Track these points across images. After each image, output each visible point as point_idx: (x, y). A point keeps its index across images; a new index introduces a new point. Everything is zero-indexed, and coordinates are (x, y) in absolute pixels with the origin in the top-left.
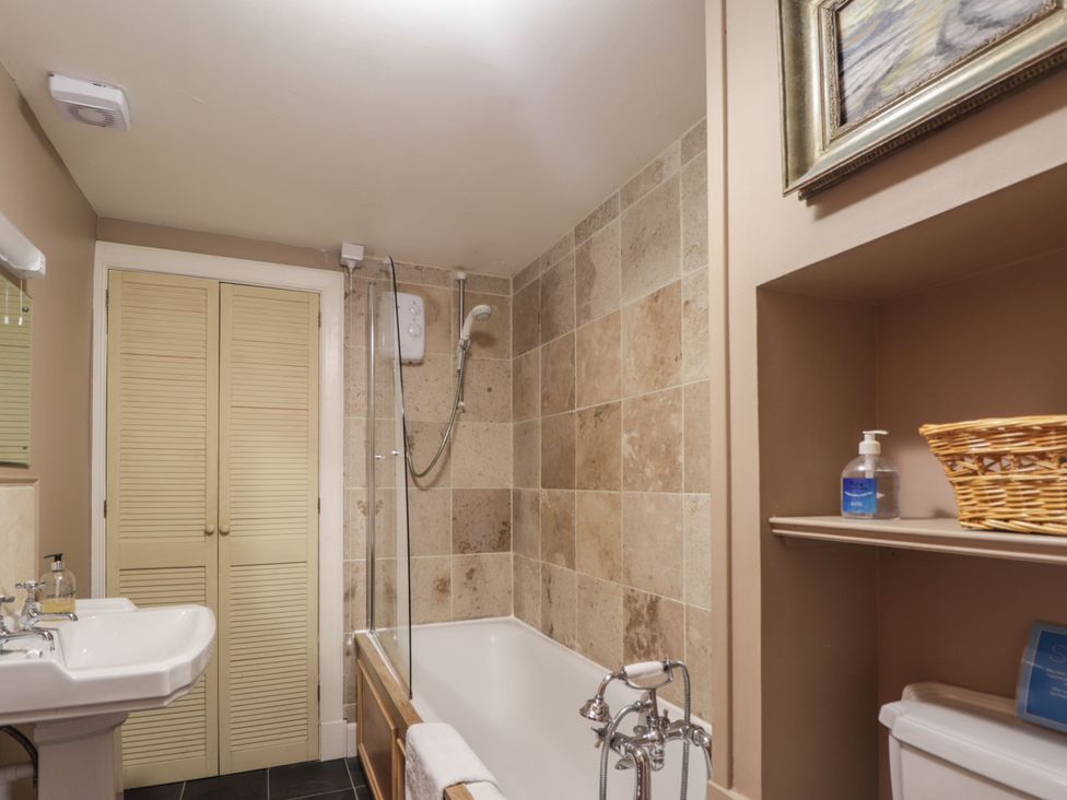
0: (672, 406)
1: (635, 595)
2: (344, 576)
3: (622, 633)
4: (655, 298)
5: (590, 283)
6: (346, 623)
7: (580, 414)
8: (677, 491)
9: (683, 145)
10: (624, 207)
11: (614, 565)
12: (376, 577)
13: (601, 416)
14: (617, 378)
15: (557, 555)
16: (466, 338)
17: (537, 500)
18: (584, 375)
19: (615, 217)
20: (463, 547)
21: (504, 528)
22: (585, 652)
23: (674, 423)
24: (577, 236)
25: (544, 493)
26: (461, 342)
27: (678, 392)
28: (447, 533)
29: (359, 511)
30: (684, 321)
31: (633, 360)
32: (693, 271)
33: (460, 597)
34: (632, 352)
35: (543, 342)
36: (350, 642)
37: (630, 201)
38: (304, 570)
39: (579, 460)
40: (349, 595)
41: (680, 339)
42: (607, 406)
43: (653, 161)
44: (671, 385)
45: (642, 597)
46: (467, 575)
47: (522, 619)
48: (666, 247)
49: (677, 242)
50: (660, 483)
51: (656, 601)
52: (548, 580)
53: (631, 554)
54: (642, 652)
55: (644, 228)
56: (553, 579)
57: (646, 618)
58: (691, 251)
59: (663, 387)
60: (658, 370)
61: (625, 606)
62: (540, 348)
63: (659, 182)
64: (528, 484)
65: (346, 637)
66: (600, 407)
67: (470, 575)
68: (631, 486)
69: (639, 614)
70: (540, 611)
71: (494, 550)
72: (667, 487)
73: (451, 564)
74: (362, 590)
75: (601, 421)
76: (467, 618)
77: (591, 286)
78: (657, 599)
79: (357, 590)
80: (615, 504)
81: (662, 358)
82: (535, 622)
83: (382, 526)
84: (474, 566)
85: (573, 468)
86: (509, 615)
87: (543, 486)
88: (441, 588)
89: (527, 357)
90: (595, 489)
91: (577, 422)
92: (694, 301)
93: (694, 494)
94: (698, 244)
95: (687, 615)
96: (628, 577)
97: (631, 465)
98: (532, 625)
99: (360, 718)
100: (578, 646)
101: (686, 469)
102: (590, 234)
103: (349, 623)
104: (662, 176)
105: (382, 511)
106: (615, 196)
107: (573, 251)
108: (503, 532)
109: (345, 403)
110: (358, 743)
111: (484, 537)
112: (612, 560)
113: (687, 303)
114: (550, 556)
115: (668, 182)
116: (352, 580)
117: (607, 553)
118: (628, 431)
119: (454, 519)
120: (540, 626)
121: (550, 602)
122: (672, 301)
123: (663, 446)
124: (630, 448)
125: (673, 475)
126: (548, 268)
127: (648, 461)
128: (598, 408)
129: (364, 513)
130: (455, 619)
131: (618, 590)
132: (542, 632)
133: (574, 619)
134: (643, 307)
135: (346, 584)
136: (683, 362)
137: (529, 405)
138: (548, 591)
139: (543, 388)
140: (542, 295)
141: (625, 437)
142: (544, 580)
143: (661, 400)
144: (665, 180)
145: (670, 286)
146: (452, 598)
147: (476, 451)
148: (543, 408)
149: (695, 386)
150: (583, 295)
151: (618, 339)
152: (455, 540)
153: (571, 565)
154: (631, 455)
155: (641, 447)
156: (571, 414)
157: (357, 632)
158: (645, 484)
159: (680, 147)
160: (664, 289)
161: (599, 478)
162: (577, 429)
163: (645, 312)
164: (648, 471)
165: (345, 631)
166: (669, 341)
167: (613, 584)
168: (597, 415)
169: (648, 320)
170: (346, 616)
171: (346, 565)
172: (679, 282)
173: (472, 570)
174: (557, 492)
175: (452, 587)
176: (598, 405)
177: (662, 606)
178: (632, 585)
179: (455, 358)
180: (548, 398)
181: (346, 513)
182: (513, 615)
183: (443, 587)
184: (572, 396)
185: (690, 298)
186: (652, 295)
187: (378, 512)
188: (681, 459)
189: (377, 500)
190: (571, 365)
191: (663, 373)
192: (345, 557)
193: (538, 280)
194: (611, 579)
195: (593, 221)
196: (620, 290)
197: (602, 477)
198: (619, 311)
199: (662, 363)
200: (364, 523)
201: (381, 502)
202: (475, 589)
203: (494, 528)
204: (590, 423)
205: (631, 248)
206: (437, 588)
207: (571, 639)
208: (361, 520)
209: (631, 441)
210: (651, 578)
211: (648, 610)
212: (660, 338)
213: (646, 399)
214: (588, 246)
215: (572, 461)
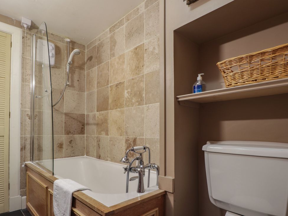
0: (141, 80)
1: (129, 139)
2: (21, 141)
3: (124, 151)
4: (136, 49)
5: (114, 46)
6: (21, 159)
7: (111, 86)
8: (142, 105)
9: (145, 4)
10: (126, 22)
11: (122, 131)
12: (34, 142)
13: (118, 86)
14: (123, 74)
15: (102, 132)
16: (71, 61)
17: (95, 116)
18: (112, 74)
19: (123, 25)
20: (68, 133)
21: (83, 127)
22: (112, 161)
23: (142, 85)
24: (110, 31)
25: (97, 114)
26: (69, 62)
27: (143, 76)
28: (62, 127)
29: (27, 118)
30: (145, 55)
31: (129, 68)
32: (148, 40)
33: (67, 149)
34: (128, 66)
35: (97, 65)
36: (23, 166)
37: (128, 20)
38: (3, 139)
39: (110, 101)
40: (23, 149)
41: (144, 60)
42: (120, 83)
43: (136, 8)
44: (141, 74)
45: (131, 139)
46: (70, 142)
47: (89, 156)
48: (139, 34)
49: (143, 32)
50: (137, 103)
51: (136, 139)
52: (99, 141)
53: (128, 127)
54: (131, 155)
55: (133, 28)
56: (100, 141)
57: (132, 144)
58: (147, 34)
59: (138, 75)
60: (137, 70)
61: (126, 143)
62: (96, 67)
63: (138, 14)
64: (92, 111)
65: (21, 165)
66: (118, 83)
67: (71, 142)
68: (128, 106)
69: (130, 144)
70: (95, 152)
71: (79, 134)
72: (139, 104)
73: (63, 138)
74: (28, 147)
75: (118, 88)
76: (69, 157)
77: (115, 47)
78: (136, 138)
79: (26, 147)
80: (122, 113)
81: (138, 66)
82: (94, 155)
83: (37, 124)
84: (72, 139)
85: (108, 104)
86: (84, 155)
87: (97, 111)
88: (60, 146)
89: (91, 71)
90: (116, 109)
91: (110, 89)
92: (148, 49)
93: (148, 105)
94: (150, 32)
95: (145, 141)
96: (127, 134)
97: (128, 100)
98: (93, 157)
99: (27, 194)
100: (109, 159)
101: (145, 98)
102: (115, 30)
103: (23, 159)
104: (138, 13)
105: (37, 118)
106: (123, 19)
107: (109, 36)
108: (82, 128)
109: (22, 77)
110: (27, 202)
111: (76, 129)
112: (121, 130)
113: (146, 49)
114: (100, 133)
115: (141, 14)
116: (24, 143)
117: (119, 128)
118: (127, 90)
119: (65, 123)
120: (96, 156)
121: (100, 148)
122: (141, 49)
123: (138, 93)
124: (127, 95)
125: (141, 100)
126: (100, 42)
127: (133, 97)
128: (117, 84)
129: (29, 118)
130: (65, 157)
131: (123, 138)
132: (96, 158)
133: (108, 151)
134: (132, 52)
135: (21, 145)
136: (145, 67)
137: (92, 86)
138: (99, 144)
139: (97, 80)
140: (98, 50)
141: (126, 91)
142: (97, 141)
143: (138, 79)
144: (139, 14)
145: (141, 45)
146: (64, 150)
147: (73, 100)
148: (97, 86)
149: (148, 73)
150: (112, 49)
151: (124, 62)
152: (65, 130)
153: (107, 134)
154: (128, 97)
155: (131, 94)
156: (108, 87)
157: (26, 162)
158: (132, 105)
159: (144, 4)
160: (139, 46)
161: (117, 105)
162: (110, 91)
163: (133, 53)
164: (133, 101)
165: (21, 162)
166: (140, 61)
167: (122, 137)
168: (116, 86)
169: (134, 56)
170: (21, 157)
171: (21, 138)
172: (144, 44)
173: (71, 141)
174: (103, 112)
175: (64, 146)
176: (117, 83)
177: (137, 140)
178: (128, 136)
179: (66, 68)
180: (99, 83)
181: (22, 118)
182: (85, 156)
183: (61, 146)
184: (108, 81)
185: (147, 48)
186: (135, 48)
187: (35, 118)
188: (144, 95)
189: (35, 114)
190: (108, 72)
191: (138, 71)
192: (21, 135)
193: (96, 46)
194: (121, 136)
195: (115, 26)
196: (125, 47)
197: (118, 105)
198: (124, 54)
199: (138, 68)
200: (29, 123)
201: (36, 115)
202: (72, 147)
203: (79, 126)
204: (114, 89)
205: (128, 34)
206: (58, 146)
207: (107, 158)
208: (28, 121)
209: (128, 93)
210: (134, 132)
211: (133, 142)
212: (138, 61)
213: (133, 79)
214: (114, 34)
215: (108, 102)
